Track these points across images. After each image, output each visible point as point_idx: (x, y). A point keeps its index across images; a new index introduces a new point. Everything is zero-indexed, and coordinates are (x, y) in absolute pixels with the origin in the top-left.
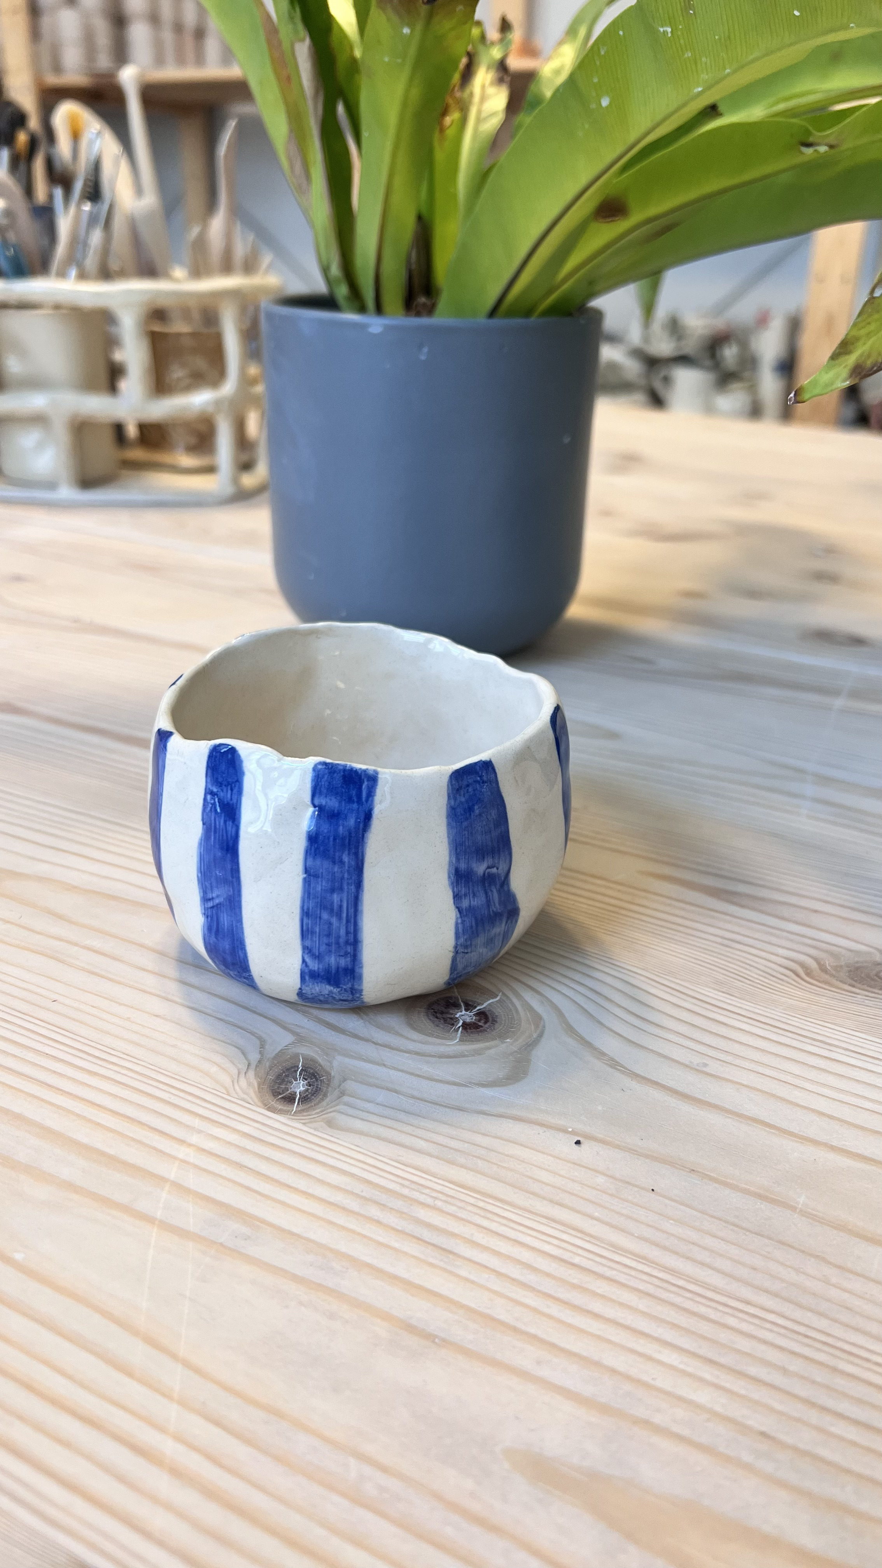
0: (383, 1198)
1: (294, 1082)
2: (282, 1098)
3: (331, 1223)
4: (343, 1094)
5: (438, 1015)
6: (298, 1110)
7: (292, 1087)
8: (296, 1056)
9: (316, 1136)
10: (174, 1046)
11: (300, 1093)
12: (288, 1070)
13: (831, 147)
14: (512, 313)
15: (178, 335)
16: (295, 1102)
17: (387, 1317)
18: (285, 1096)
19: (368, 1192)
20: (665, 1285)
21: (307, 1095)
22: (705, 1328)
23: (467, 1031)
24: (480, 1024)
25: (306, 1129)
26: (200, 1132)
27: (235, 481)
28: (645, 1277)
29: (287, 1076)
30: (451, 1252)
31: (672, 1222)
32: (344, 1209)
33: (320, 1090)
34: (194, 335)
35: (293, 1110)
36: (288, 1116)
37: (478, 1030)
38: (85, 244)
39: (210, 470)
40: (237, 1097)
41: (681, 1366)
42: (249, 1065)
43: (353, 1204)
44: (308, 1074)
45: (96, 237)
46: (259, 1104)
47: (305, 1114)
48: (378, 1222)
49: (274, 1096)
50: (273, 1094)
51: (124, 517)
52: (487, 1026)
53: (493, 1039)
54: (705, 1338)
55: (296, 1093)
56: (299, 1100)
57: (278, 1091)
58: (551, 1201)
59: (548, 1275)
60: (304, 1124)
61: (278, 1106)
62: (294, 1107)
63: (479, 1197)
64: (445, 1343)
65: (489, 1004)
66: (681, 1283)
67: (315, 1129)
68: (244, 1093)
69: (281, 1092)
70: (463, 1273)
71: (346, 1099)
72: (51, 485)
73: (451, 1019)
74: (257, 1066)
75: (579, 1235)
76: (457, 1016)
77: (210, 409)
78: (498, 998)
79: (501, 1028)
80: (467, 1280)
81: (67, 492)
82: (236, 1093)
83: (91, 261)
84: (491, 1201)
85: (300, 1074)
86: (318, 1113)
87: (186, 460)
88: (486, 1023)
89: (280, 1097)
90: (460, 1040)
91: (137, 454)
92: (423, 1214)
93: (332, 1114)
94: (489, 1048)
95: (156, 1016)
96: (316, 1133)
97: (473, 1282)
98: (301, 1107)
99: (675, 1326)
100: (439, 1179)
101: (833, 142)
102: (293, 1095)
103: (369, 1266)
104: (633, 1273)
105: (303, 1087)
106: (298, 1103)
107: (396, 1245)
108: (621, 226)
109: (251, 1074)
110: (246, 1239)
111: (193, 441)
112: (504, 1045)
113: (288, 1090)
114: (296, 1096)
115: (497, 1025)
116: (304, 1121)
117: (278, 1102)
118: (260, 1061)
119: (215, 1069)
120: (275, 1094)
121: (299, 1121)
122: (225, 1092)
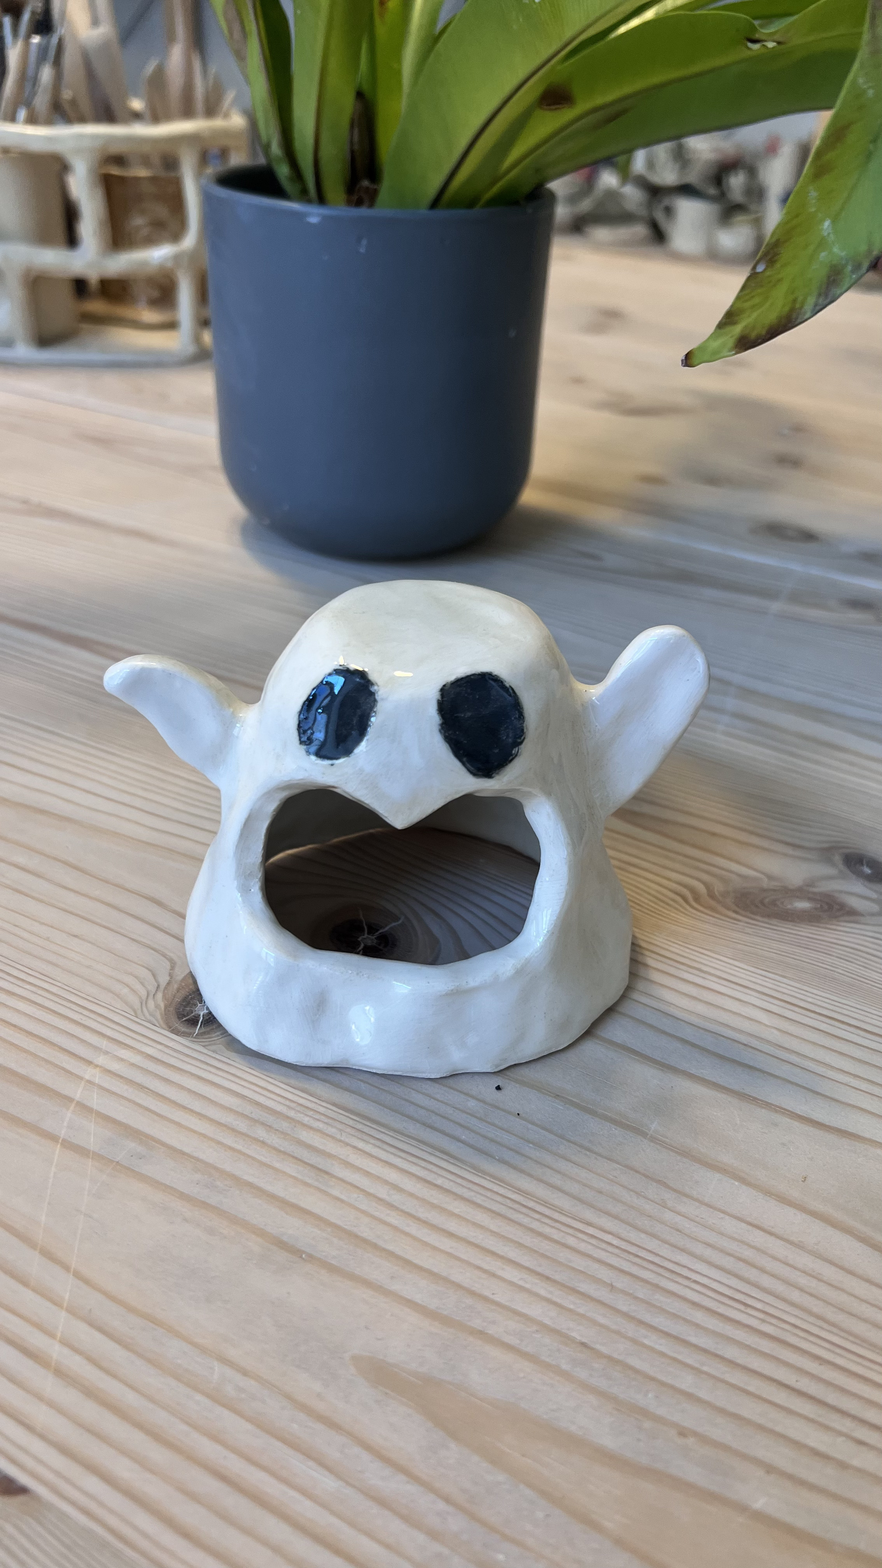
0: (270, 1119)
1: (199, 1005)
2: (185, 1020)
3: (219, 1143)
5: (341, 939)
6: (201, 1031)
7: (196, 1009)
9: (214, 1058)
10: (89, 967)
11: (203, 1015)
12: (194, 992)
13: (779, 43)
14: (454, 204)
15: (137, 179)
16: (197, 1025)
17: (260, 1233)
18: (189, 1018)
19: (257, 1113)
20: (516, 1206)
21: (210, 1018)
22: (545, 1246)
23: (367, 955)
24: (381, 947)
25: (205, 1051)
26: (106, 1053)
27: (197, 339)
28: (499, 1199)
29: (192, 998)
30: (327, 1173)
31: (531, 1145)
32: (233, 1130)
34: (153, 180)
35: (195, 1033)
36: (189, 1039)
37: (377, 954)
38: (35, 80)
39: (171, 325)
40: (145, 1019)
41: (521, 1283)
42: (158, 987)
43: (242, 1125)
45: (46, 74)
46: (164, 1026)
47: (207, 1036)
48: (263, 1143)
49: (179, 1018)
50: (178, 1016)
51: (81, 379)
52: (385, 950)
54: (543, 1256)
55: (200, 1015)
56: (202, 1022)
57: (183, 1013)
58: (424, 1124)
59: (411, 1195)
60: (204, 1046)
61: (181, 1028)
62: (196, 1029)
63: (358, 1119)
64: (311, 1258)
65: (391, 928)
66: (531, 1204)
67: (214, 1051)
68: (151, 1015)
69: (186, 1014)
70: (336, 1192)
72: (8, 343)
73: (353, 942)
74: (165, 988)
75: (445, 1157)
76: (359, 939)
77: (169, 264)
78: (400, 922)
79: (399, 951)
80: (338, 1199)
81: (23, 350)
82: (144, 1015)
83: (41, 101)
84: (368, 1124)
86: (218, 1035)
87: (149, 316)
88: (384, 946)
89: (184, 1019)
91: (96, 306)
92: (305, 1135)
95: (76, 936)
96: (214, 1055)
97: (342, 1201)
98: (203, 1030)
99: (520, 1245)
100: (323, 1101)
101: (781, 40)
102: (197, 1017)
103: (251, 1185)
104: (489, 1194)
106: (201, 1025)
107: (277, 1165)
108: (567, 115)
109: (160, 995)
110: (141, 1159)
111: (156, 294)
113: (192, 1013)
114: (200, 1018)
115: (395, 949)
116: (203, 1044)
117: (182, 1025)
118: (168, 984)
119: (125, 991)
120: (180, 1016)
121: (201, 1043)
122: (133, 1013)
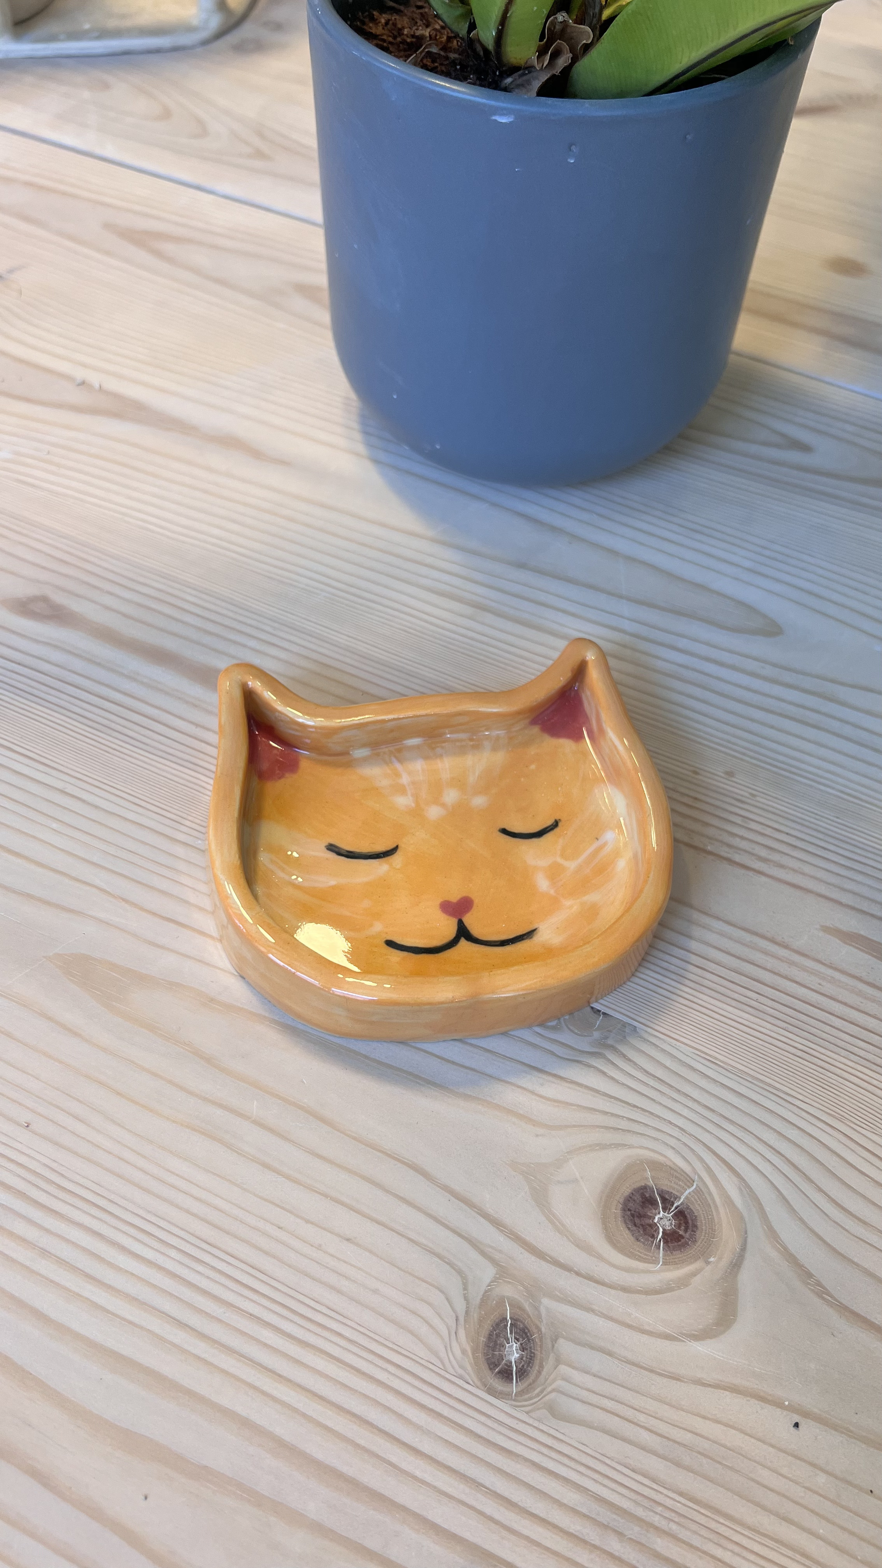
0: (619, 1522)
1: (507, 1345)
2: (499, 1372)
4: (558, 1361)
5: (637, 1221)
6: (519, 1389)
7: (506, 1353)
8: (501, 1301)
9: (542, 1431)
10: (375, 1291)
11: (515, 1362)
12: (498, 1325)
16: (513, 1379)
18: (502, 1368)
19: (605, 1516)
21: (523, 1366)
23: (669, 1247)
24: (681, 1233)
25: (530, 1420)
29: (498, 1336)
33: (534, 1357)
35: (513, 1392)
36: (510, 1402)
37: (680, 1243)
40: (455, 1374)
42: (457, 1318)
43: (592, 1534)
44: (518, 1331)
46: (479, 1384)
47: (526, 1396)
49: (491, 1369)
50: (489, 1367)
52: (687, 1235)
53: (696, 1259)
55: (511, 1363)
56: (516, 1374)
57: (493, 1360)
60: (527, 1413)
61: (497, 1385)
62: (513, 1387)
63: (709, 1514)
65: (687, 1198)
67: (539, 1420)
68: (461, 1367)
69: (496, 1362)
71: (563, 1369)
73: (650, 1226)
74: (465, 1321)
75: (807, 1562)
76: (656, 1221)
78: (694, 1186)
79: (702, 1237)
82: (453, 1368)
85: (511, 1333)
86: (538, 1395)
88: (686, 1231)
89: (496, 1370)
90: (664, 1264)
93: (553, 1395)
94: (694, 1274)
98: (520, 1386)
100: (668, 1489)
102: (509, 1366)
105: (517, 1353)
106: (517, 1379)
109: (462, 1333)
112: (709, 1268)
113: (503, 1359)
114: (513, 1368)
115: (698, 1233)
116: (527, 1409)
117: (496, 1380)
118: (467, 1312)
119: (424, 1330)
120: (492, 1367)
121: (522, 1409)
122: (441, 1367)
